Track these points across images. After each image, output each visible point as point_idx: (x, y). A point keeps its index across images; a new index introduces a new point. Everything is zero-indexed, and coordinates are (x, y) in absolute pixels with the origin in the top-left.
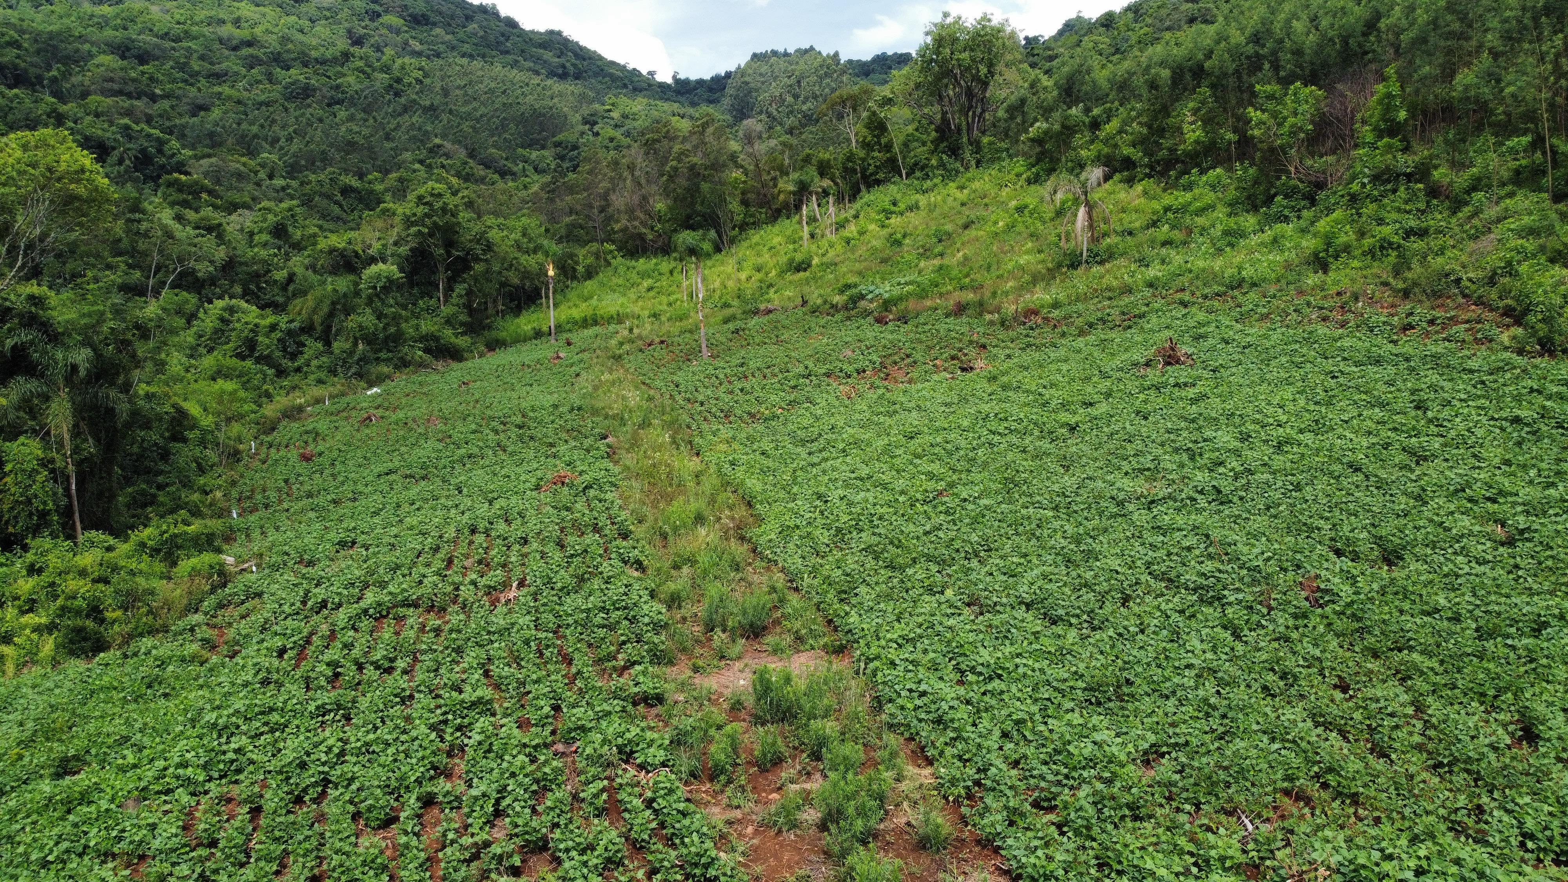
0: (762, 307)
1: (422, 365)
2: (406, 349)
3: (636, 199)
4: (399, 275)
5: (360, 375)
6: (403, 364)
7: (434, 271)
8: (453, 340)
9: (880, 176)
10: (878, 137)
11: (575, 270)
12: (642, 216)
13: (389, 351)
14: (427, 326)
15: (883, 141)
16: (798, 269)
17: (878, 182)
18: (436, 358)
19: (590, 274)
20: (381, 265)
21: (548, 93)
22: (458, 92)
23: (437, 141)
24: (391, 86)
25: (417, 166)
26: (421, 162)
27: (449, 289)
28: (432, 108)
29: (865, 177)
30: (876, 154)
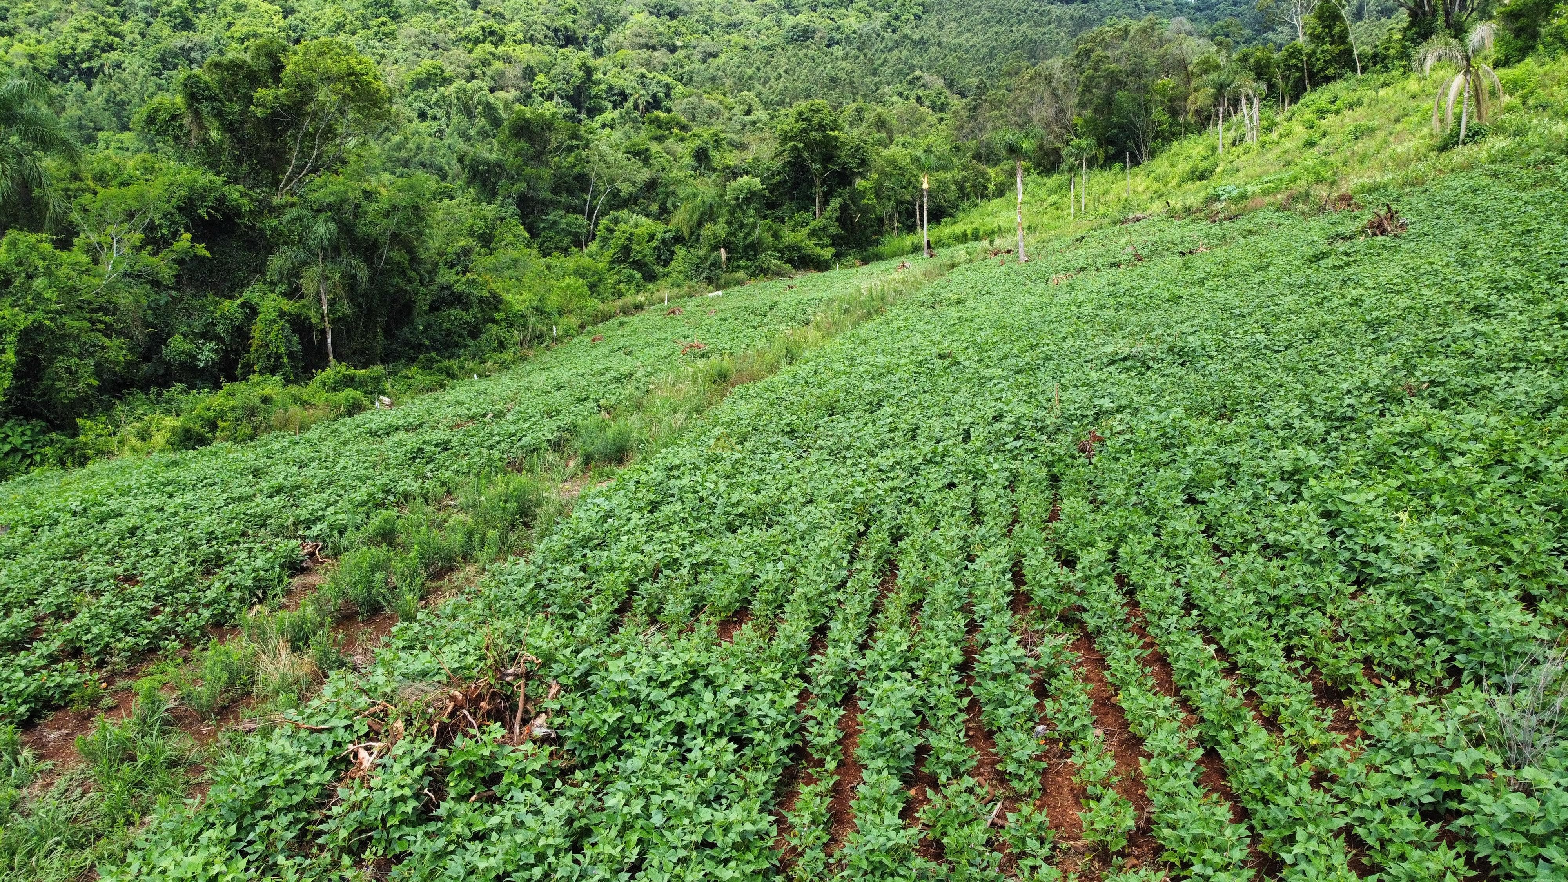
0: (1131, 216)
1: (779, 274)
2: (763, 257)
3: (1051, 112)
4: (760, 186)
5: (710, 280)
6: (763, 271)
7: (811, 184)
8: (818, 250)
9: (1330, 72)
10: (1330, 27)
11: (986, 188)
12: (1057, 130)
13: (748, 259)
14: (789, 237)
15: (1337, 30)
16: (1202, 177)
17: (1328, 80)
18: (797, 268)
19: (1000, 192)
20: (745, 177)
21: (1045, 19)
22: (953, 24)
23: (918, 73)
24: (889, 23)
25: (895, 98)
26: (900, 94)
27: (825, 203)
28: (922, 42)
29: (1311, 75)
30: (1327, 47)
